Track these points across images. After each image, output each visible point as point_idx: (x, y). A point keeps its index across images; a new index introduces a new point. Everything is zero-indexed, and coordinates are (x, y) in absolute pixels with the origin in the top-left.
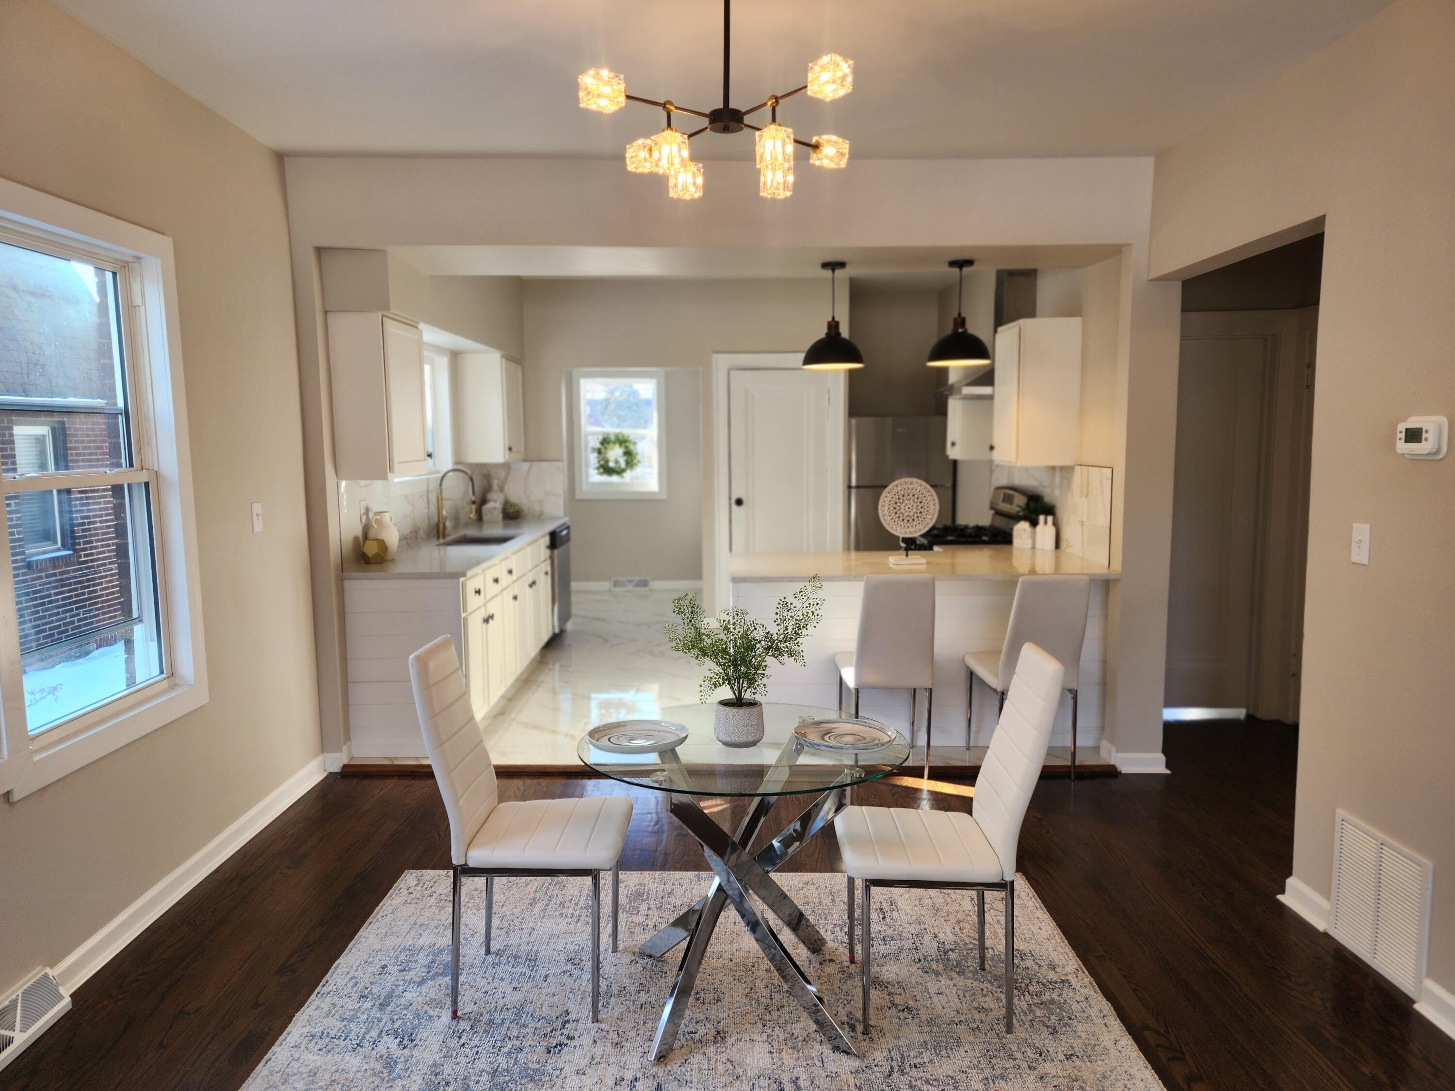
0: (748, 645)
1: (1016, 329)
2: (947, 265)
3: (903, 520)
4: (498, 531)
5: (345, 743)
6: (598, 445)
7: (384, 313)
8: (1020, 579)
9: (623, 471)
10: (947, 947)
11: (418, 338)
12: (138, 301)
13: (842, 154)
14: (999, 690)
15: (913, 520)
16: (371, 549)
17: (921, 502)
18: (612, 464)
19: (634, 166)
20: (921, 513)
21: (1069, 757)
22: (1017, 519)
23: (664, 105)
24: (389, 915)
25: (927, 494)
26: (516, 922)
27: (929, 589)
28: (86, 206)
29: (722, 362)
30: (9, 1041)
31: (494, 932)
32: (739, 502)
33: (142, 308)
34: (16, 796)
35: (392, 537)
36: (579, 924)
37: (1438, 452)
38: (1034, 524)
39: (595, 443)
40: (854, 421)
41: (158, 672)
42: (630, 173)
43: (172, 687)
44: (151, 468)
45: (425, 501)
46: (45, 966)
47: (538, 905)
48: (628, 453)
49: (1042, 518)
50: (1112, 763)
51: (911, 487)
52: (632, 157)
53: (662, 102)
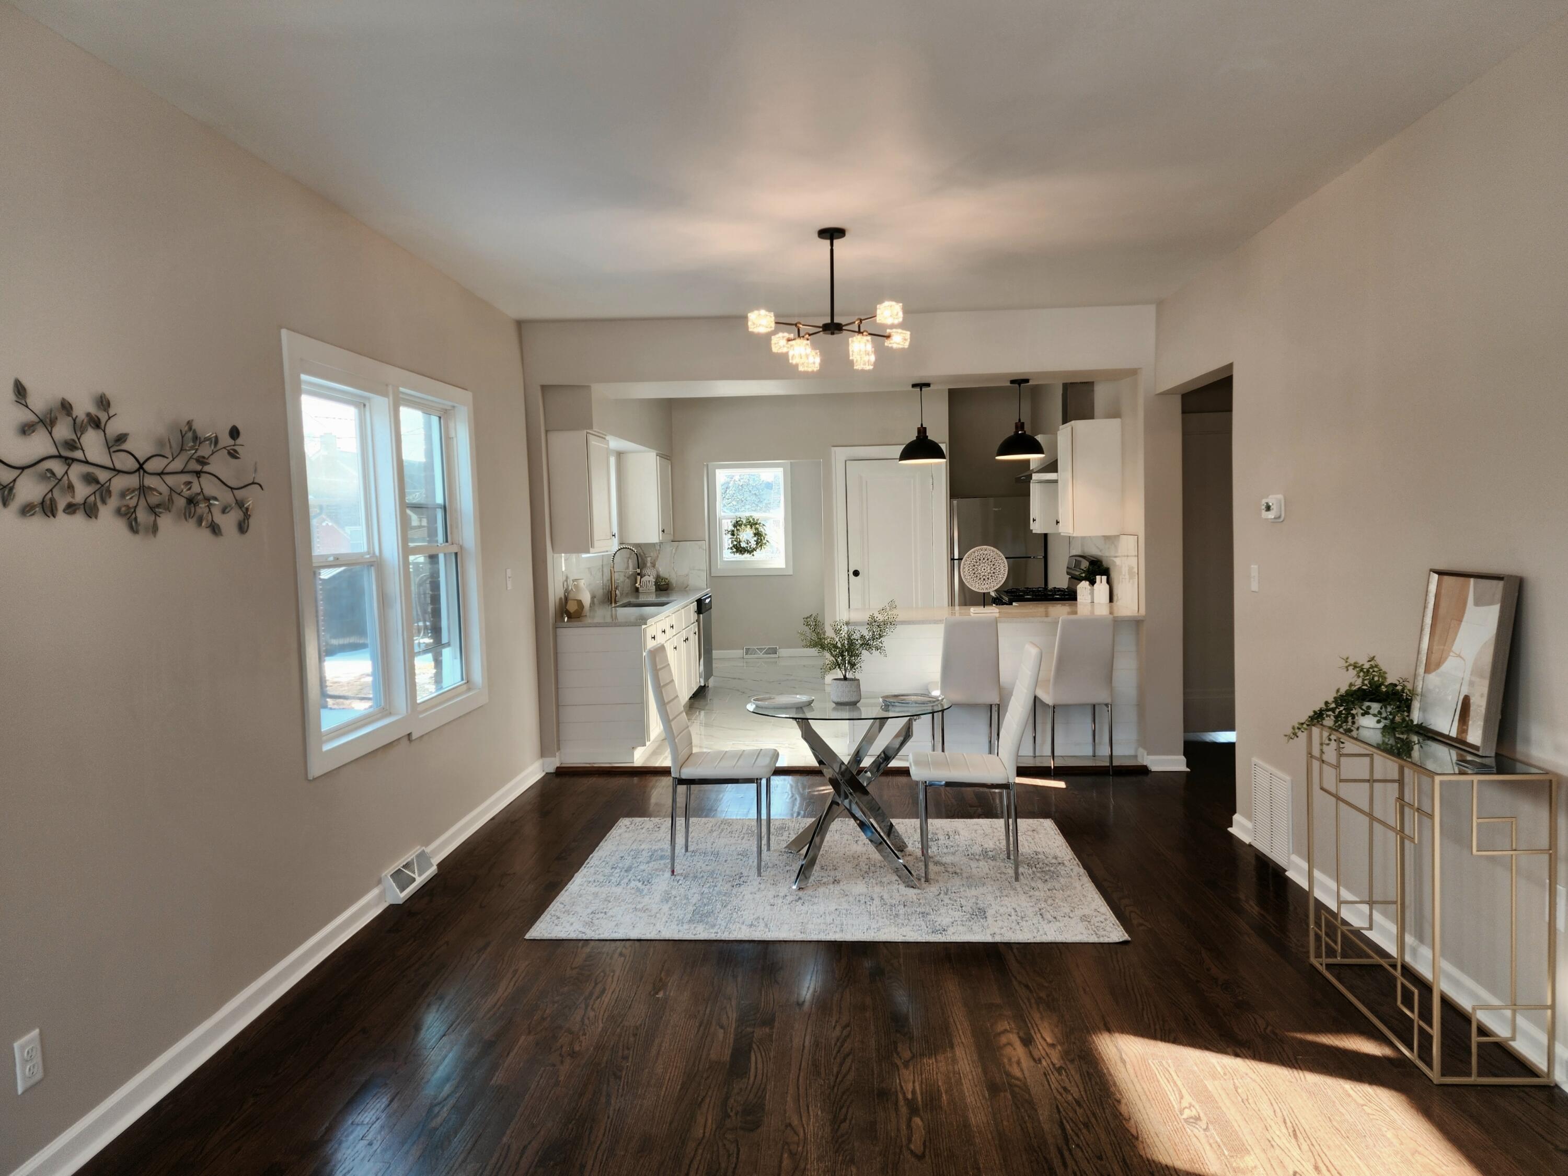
0: (851, 642)
1: (1069, 429)
2: (1009, 383)
3: (980, 579)
4: (652, 598)
5: (558, 751)
6: (731, 528)
7: (588, 431)
8: (1061, 618)
9: (754, 550)
10: (988, 850)
11: (606, 446)
12: (452, 434)
13: (905, 340)
14: (1050, 704)
15: (988, 579)
16: (572, 607)
17: (994, 565)
18: (743, 545)
19: (777, 348)
20: (994, 573)
21: (1108, 760)
22: (1080, 579)
23: (796, 325)
24: (617, 837)
25: (997, 558)
26: (703, 840)
27: (993, 625)
28: (454, 386)
29: (840, 454)
30: (414, 880)
31: (690, 844)
32: (856, 573)
33: (455, 439)
34: (414, 737)
35: (586, 599)
36: (744, 840)
37: (1280, 517)
38: (1093, 583)
39: (728, 525)
40: (955, 502)
41: (460, 680)
42: (774, 353)
43: (469, 689)
44: (457, 542)
45: (601, 573)
46: (422, 846)
47: (714, 833)
48: (758, 534)
49: (1098, 578)
50: (1145, 764)
51: (986, 552)
52: (775, 344)
53: (795, 323)
